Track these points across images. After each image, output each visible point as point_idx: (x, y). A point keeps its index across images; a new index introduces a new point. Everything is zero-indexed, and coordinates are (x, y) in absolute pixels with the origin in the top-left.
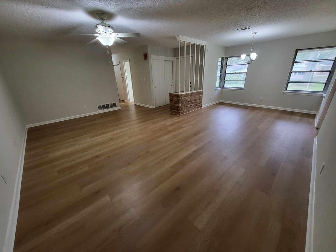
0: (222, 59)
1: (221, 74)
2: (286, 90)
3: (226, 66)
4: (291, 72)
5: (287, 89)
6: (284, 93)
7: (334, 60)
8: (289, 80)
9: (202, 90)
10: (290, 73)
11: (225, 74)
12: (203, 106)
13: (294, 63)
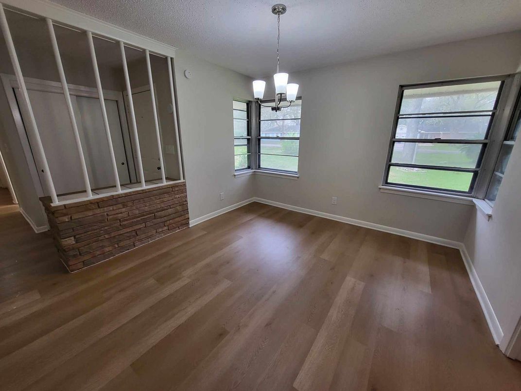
0: (248, 104)
1: (248, 140)
2: (387, 183)
3: (260, 123)
4: (394, 140)
5: (389, 181)
6: (381, 191)
7: (490, 113)
8: (390, 161)
9: (182, 180)
10: (390, 142)
11: (259, 140)
12: (193, 223)
13: (398, 118)
